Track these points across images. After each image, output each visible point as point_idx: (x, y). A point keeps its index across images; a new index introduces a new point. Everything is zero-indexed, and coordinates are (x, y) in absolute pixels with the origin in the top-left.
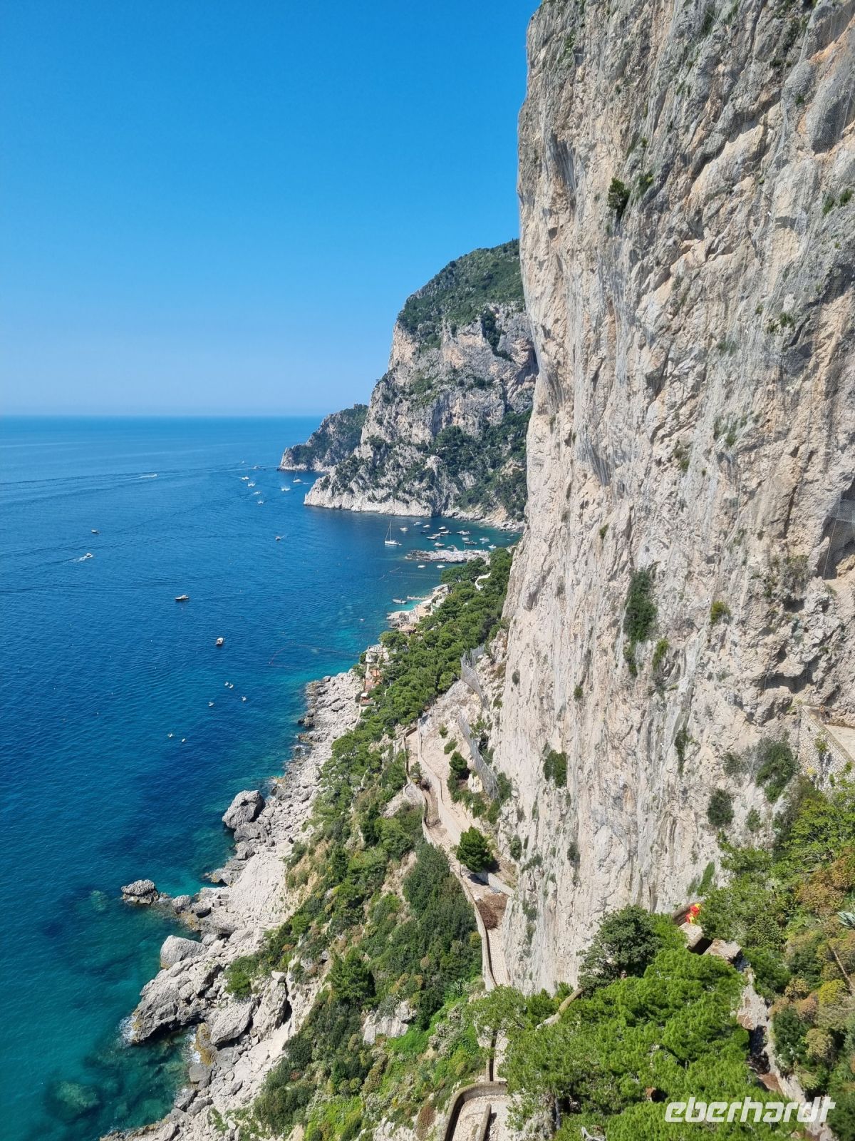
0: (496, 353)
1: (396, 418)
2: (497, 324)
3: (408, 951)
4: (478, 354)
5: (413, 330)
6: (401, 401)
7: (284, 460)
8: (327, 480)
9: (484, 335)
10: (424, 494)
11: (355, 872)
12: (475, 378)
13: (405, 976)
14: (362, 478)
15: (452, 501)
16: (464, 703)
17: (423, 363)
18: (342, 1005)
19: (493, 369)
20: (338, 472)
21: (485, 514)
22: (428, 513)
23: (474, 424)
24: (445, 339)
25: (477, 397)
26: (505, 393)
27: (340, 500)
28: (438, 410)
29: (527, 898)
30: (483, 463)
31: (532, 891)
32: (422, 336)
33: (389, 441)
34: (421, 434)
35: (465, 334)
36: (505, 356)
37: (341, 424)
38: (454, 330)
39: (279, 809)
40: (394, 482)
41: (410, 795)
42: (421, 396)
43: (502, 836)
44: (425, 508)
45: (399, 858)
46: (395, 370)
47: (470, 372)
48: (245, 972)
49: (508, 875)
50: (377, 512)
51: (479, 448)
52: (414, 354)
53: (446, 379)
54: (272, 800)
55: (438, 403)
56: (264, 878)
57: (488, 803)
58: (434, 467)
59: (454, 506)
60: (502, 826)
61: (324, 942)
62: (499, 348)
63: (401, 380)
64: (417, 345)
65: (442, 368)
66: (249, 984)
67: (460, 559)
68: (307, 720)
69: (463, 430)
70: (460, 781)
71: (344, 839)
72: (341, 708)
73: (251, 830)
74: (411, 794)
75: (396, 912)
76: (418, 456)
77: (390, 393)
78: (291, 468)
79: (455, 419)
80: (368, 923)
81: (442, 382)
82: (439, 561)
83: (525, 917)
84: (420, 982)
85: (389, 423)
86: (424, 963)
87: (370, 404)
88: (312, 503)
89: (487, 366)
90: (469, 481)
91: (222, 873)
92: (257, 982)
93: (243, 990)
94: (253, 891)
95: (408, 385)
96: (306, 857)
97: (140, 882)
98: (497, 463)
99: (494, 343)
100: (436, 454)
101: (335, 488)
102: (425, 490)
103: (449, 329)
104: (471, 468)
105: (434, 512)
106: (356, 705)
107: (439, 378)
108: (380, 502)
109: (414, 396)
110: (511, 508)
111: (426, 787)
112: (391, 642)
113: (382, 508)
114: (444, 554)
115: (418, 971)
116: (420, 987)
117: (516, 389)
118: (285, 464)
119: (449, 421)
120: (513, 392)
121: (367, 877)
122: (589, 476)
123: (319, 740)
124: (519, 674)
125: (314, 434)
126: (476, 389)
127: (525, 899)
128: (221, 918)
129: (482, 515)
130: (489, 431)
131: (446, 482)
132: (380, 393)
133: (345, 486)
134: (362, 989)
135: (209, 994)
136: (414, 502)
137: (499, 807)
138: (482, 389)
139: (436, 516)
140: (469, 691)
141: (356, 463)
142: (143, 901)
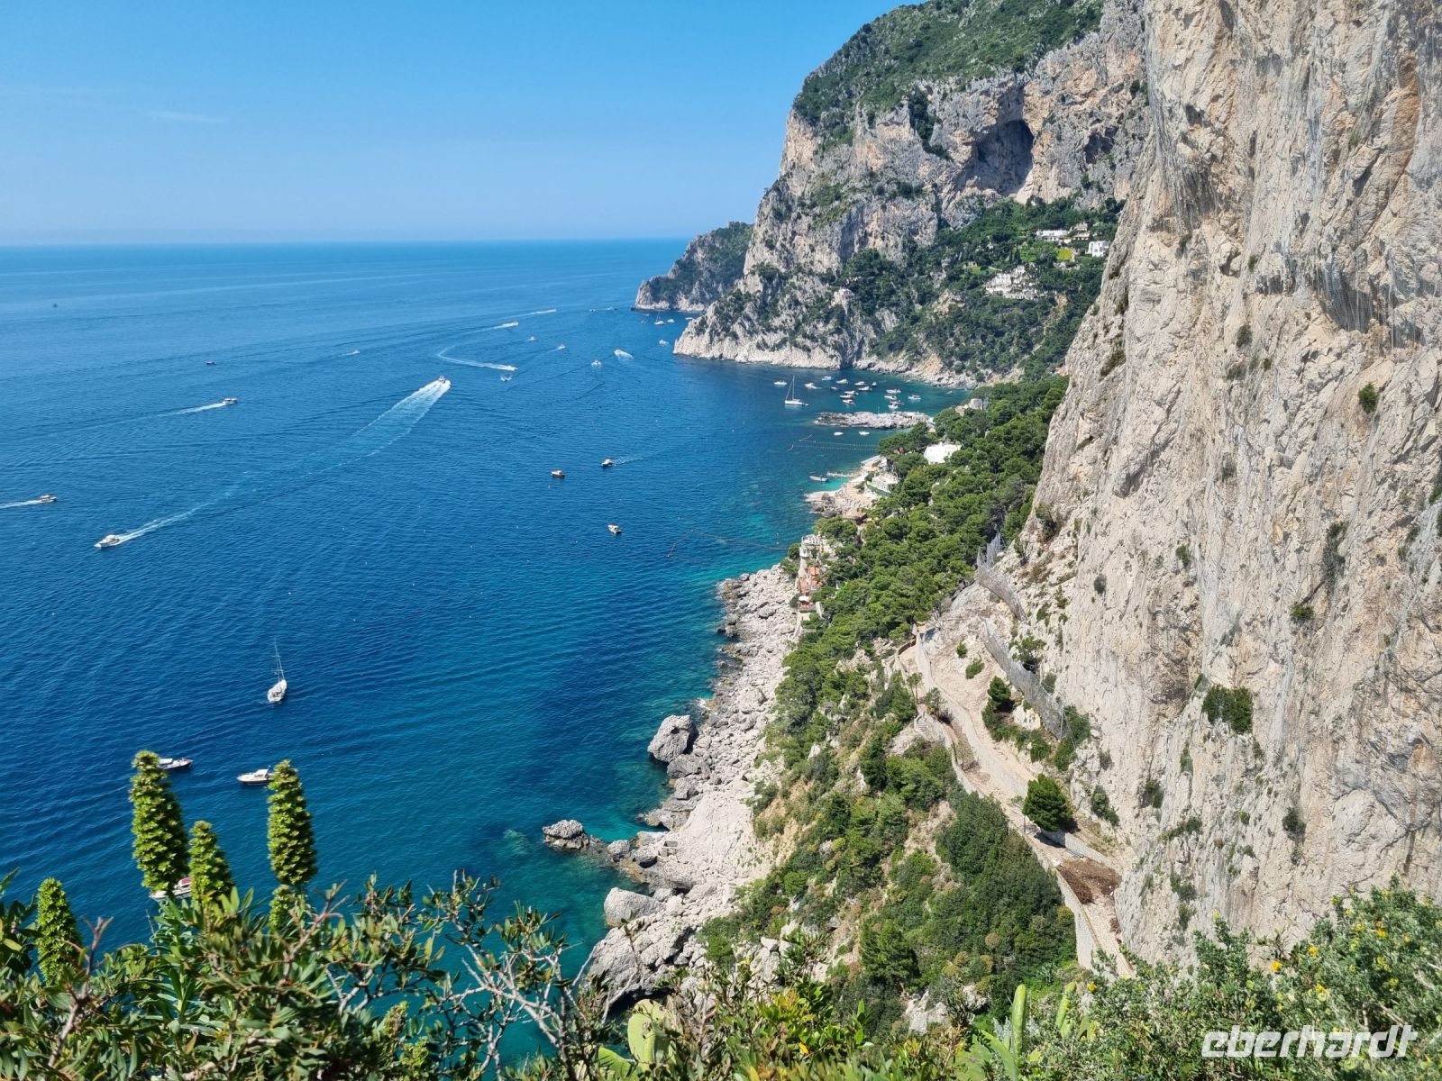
0: (928, 149)
1: (792, 239)
2: (930, 109)
3: (964, 924)
4: (904, 150)
5: (813, 120)
6: (799, 217)
7: (639, 296)
8: (703, 323)
9: (912, 124)
10: (830, 340)
11: (863, 822)
12: (898, 183)
13: (962, 954)
14: (749, 319)
15: (866, 348)
16: (986, 613)
17: (828, 164)
18: (875, 985)
19: (924, 171)
20: (717, 312)
21: (912, 365)
22: (835, 363)
23: (896, 246)
24: (859, 132)
25: (902, 210)
26: (939, 202)
27: (721, 348)
28: (849, 228)
29: (1178, 872)
30: (908, 297)
31: (1184, 863)
32: (827, 128)
33: (783, 270)
34: (826, 260)
35: (886, 124)
36: (940, 152)
37: (712, 248)
38: (871, 119)
39: (717, 738)
40: (791, 324)
41: (924, 729)
42: (825, 210)
43: (1076, 786)
44: (832, 357)
45: (926, 809)
46: (789, 175)
47: (891, 174)
48: (723, 937)
49: (1091, 835)
50: (769, 362)
51: (903, 277)
52: (816, 153)
53: (859, 185)
54: (705, 729)
55: (849, 218)
56: (723, 824)
57: (1055, 744)
58: (844, 303)
59: (870, 355)
60: (1076, 774)
61: (831, 907)
62: (932, 142)
63: (797, 188)
64: (820, 140)
65: (855, 171)
66: (731, 952)
67: (888, 424)
68: (728, 629)
69: (881, 253)
70: (1003, 714)
71: (831, 781)
72: (772, 615)
73: (688, 763)
74: (924, 727)
75: (932, 876)
76: (823, 289)
77: (783, 207)
78: (648, 307)
79: (871, 240)
80: (890, 886)
81: (854, 190)
82: (861, 427)
83: (1176, 896)
84: (990, 964)
85: (783, 246)
86: (991, 939)
87: (757, 220)
88: (684, 351)
89: (915, 166)
90: (889, 321)
91: (663, 816)
92: (740, 950)
93: (726, 958)
94: (709, 839)
95: (808, 195)
96: (778, 800)
97: (565, 822)
98: (927, 297)
99: (925, 135)
100: (846, 287)
101: (714, 333)
102: (832, 334)
103: (865, 117)
104: (893, 305)
105: (843, 363)
106: (792, 611)
107: (850, 185)
108: (773, 350)
109: (817, 210)
110: (948, 357)
111: (945, 719)
112: (837, 531)
113: (776, 358)
114: (865, 417)
115: (983, 950)
116: (989, 970)
117: (954, 198)
118: (641, 301)
119: (863, 242)
120: (949, 202)
121: (882, 830)
122: (1314, 315)
123: (748, 654)
124: (1104, 580)
125: (678, 262)
126: (900, 198)
127: (1173, 873)
128: (674, 868)
129: (907, 365)
130: (917, 255)
131: (859, 322)
132: (769, 207)
133: (727, 330)
134: (905, 968)
135: (679, 960)
136: (817, 350)
137: (1072, 750)
138: (908, 198)
139: (846, 369)
140: (991, 598)
141: (740, 299)
142: (571, 845)
